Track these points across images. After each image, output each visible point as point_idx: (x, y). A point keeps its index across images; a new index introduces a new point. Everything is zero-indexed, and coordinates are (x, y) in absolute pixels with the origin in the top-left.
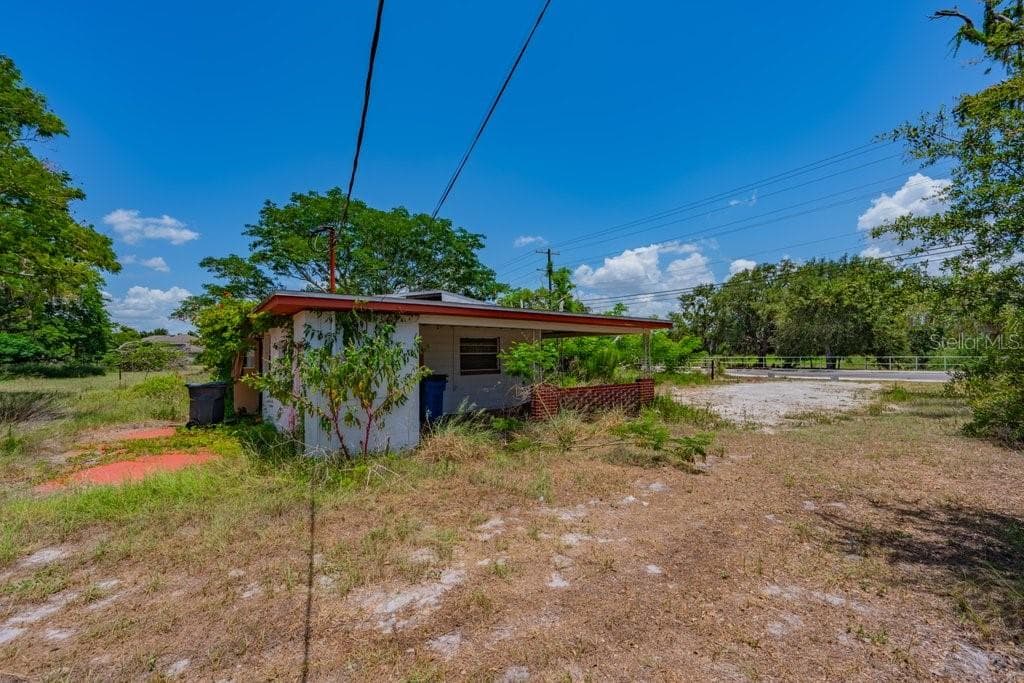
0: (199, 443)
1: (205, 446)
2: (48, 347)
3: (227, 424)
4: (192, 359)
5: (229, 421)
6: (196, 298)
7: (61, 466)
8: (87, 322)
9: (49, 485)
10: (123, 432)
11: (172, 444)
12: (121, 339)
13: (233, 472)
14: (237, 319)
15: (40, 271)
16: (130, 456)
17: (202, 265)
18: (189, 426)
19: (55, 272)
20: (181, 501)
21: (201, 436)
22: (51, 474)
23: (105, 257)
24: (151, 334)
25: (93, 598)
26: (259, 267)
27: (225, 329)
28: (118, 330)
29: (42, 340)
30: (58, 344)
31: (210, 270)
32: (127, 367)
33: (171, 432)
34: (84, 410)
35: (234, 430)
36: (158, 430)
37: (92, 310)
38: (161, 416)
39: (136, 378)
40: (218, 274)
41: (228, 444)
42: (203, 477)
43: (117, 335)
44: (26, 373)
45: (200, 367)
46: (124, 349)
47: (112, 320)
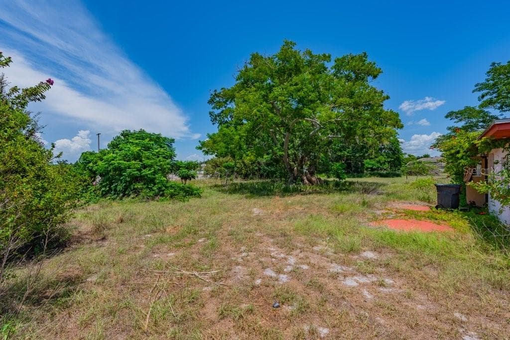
0: (442, 219)
1: (446, 221)
2: (381, 165)
3: (461, 210)
4: (443, 170)
5: (462, 208)
6: (444, 136)
7: (379, 215)
8: (394, 154)
9: (374, 223)
10: (405, 205)
11: (427, 216)
12: (408, 160)
13: (462, 243)
14: (467, 145)
15: (376, 134)
16: (407, 218)
17: (447, 117)
18: (437, 207)
19: (380, 133)
20: (427, 251)
21: (443, 215)
22: (375, 219)
23: (397, 122)
24: (422, 157)
25: (382, 285)
26: (486, 110)
27: (458, 152)
28: (407, 156)
29: (379, 162)
30: (384, 163)
31: (451, 119)
32: (410, 174)
33: (428, 209)
34: (390, 192)
35: (466, 215)
36: (420, 207)
37: (395, 148)
38: (423, 199)
39: (413, 179)
40: (456, 120)
41: (461, 223)
42: (441, 240)
43: (406, 159)
44: (374, 175)
45: (446, 174)
46: (409, 165)
47: (403, 152)
